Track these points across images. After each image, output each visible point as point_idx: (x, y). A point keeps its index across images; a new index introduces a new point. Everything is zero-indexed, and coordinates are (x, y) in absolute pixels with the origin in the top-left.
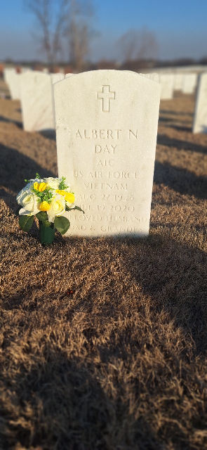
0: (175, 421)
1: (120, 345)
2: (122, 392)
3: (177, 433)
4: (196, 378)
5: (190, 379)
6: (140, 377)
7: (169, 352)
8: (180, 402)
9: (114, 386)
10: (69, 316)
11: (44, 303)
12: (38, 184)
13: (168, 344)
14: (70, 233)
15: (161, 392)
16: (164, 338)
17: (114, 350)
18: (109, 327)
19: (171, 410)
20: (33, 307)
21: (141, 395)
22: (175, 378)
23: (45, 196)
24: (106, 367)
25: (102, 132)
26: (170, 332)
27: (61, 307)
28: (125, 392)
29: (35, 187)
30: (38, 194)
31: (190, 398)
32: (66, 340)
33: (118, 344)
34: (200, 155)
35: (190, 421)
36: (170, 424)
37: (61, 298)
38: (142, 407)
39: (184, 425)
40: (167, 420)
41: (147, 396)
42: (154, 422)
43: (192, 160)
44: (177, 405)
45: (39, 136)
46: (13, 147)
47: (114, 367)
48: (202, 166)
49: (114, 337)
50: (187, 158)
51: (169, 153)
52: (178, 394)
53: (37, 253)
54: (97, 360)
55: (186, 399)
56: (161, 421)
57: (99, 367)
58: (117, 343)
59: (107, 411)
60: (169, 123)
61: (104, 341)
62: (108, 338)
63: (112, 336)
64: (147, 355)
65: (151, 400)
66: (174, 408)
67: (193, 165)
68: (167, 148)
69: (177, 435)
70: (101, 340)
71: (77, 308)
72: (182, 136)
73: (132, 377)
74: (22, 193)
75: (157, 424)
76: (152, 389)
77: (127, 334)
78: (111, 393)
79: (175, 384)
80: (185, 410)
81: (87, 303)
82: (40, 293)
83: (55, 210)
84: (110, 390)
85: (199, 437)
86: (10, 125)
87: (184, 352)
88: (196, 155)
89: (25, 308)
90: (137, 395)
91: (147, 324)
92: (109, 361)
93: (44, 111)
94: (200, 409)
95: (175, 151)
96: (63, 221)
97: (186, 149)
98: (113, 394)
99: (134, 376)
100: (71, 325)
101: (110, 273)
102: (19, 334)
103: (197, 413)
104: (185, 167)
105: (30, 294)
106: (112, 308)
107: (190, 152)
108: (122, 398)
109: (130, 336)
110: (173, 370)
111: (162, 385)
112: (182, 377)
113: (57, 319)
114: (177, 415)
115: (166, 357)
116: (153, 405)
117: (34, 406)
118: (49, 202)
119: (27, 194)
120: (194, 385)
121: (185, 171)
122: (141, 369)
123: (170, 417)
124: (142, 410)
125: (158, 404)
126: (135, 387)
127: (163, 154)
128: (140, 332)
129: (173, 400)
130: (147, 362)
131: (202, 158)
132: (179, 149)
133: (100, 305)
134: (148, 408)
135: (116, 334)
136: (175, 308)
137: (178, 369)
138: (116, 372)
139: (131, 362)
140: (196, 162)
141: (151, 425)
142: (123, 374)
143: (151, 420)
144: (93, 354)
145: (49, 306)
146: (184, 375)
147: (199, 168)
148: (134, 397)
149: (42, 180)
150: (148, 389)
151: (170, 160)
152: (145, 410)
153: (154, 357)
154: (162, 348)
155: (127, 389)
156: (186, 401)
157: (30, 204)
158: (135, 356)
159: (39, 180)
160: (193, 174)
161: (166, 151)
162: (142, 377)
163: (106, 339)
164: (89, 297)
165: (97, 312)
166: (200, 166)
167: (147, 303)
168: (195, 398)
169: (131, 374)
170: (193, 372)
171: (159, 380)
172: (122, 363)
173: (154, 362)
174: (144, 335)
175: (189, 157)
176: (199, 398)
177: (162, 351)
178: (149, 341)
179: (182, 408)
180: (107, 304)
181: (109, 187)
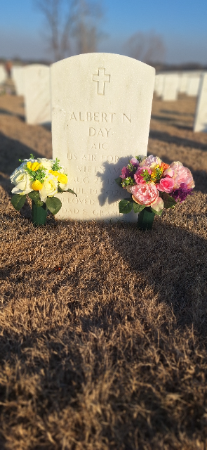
0: (149, 386)
1: (103, 317)
2: (100, 358)
3: (150, 396)
4: (173, 348)
5: (167, 349)
6: (119, 345)
7: (149, 325)
8: (155, 369)
9: (93, 352)
10: (55, 290)
11: (31, 277)
12: (31, 163)
13: (150, 317)
14: (63, 216)
15: (138, 359)
16: (146, 312)
17: (97, 321)
18: (93, 300)
19: (146, 375)
20: (20, 280)
21: (118, 362)
22: (153, 347)
23: (38, 175)
24: (87, 336)
25: (96, 115)
26: (153, 307)
27: (48, 281)
28: (103, 358)
29: (29, 167)
30: (31, 173)
31: (166, 366)
32: (51, 310)
33: (101, 317)
35: (164, 386)
36: (145, 388)
37: (49, 274)
38: (118, 372)
39: (158, 389)
40: (142, 384)
41: (124, 362)
42: (129, 386)
43: (190, 156)
44: (152, 371)
45: (41, 129)
46: (14, 138)
47: (94, 335)
48: (200, 162)
49: (97, 309)
50: (186, 154)
51: (168, 149)
52: (154, 361)
53: (28, 232)
54: (79, 329)
55: (162, 365)
56: (136, 385)
57: (80, 336)
58: (99, 314)
59: (83, 374)
60: (171, 122)
61: (87, 313)
62: (92, 311)
63: (96, 308)
64: (127, 326)
65: (127, 366)
66: (150, 374)
67: (190, 160)
68: (167, 144)
69: (150, 399)
70: (84, 312)
71: (63, 282)
72: (182, 134)
73: (111, 346)
74: (16, 172)
75: (131, 387)
76: (130, 356)
77: (110, 307)
78: (88, 358)
79: (152, 352)
80: (160, 376)
81: (74, 279)
82: (28, 268)
83: (47, 190)
84: (88, 356)
85: (171, 400)
86: (13, 118)
87: (164, 325)
89: (12, 280)
90: (115, 362)
91: (131, 299)
92: (90, 330)
94: (174, 376)
95: (174, 147)
96: (55, 202)
98: (91, 359)
99: (113, 345)
100: (56, 297)
102: (4, 302)
103: (171, 379)
105: (19, 268)
106: (98, 284)
107: (189, 148)
108: (100, 364)
109: (112, 310)
110: (152, 341)
111: (139, 353)
112: (160, 347)
113: (42, 291)
114: (152, 380)
115: (146, 328)
116: (129, 371)
117: (12, 366)
118: (42, 182)
119: (20, 173)
120: (171, 355)
122: (120, 338)
123: (145, 382)
124: (118, 375)
125: (134, 370)
126: (113, 355)
127: (162, 149)
128: (123, 306)
129: (149, 367)
130: (127, 333)
131: (201, 155)
132: (179, 145)
133: (86, 280)
134: (124, 374)
135: (99, 307)
136: (159, 286)
137: (156, 340)
138: (96, 340)
139: (111, 332)
140: (194, 157)
141: (126, 388)
142: (103, 342)
143: (126, 384)
144: (75, 324)
145: (36, 279)
146: (162, 345)
148: (111, 363)
149: (36, 160)
150: (126, 356)
152: (121, 375)
153: (134, 328)
154: (143, 320)
155: (105, 356)
156: (161, 368)
157: (22, 183)
158: (116, 327)
159: (33, 160)
161: (165, 147)
162: (121, 345)
163: (90, 311)
164: (76, 273)
165: (83, 286)
166: (198, 161)
167: (132, 281)
168: (170, 366)
169: (111, 342)
170: (170, 342)
171: (137, 348)
172: (102, 332)
173: (133, 333)
174: (126, 308)
175: (188, 153)
176: (175, 366)
177: (142, 323)
178: (131, 314)
179: (157, 373)
180: (92, 280)
181: (102, 170)
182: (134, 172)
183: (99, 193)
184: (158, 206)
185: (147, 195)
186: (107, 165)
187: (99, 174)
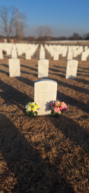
10: (41, 133)
11: (35, 130)
13: (61, 137)
14: (38, 114)
18: (49, 134)
29: (30, 105)
34: (68, 88)
35: (65, 147)
37: (38, 129)
41: (57, 145)
45: (16, 79)
50: (64, 90)
53: (30, 120)
62: (49, 136)
64: (57, 139)
74: (27, 106)
79: (62, 143)
83: (35, 110)
86: (4, 74)
88: (67, 88)
92: (50, 140)
93: (17, 71)
96: (36, 112)
97: (64, 86)
99: (55, 142)
101: (47, 124)
104: (63, 93)
105: (31, 129)
109: (53, 136)
110: (61, 141)
114: (62, 147)
115: (60, 139)
118: (33, 108)
121: (63, 94)
132: (62, 85)
135: (51, 136)
136: (62, 130)
140: (66, 91)
147: (67, 93)
149: (31, 103)
151: (59, 90)
154: (59, 137)
157: (29, 109)
160: (65, 95)
172: (52, 140)
176: (66, 144)
178: (57, 136)
180: (48, 130)
181: (46, 104)
182: (54, 105)
183: (45, 109)
184: (60, 113)
185: (57, 110)
186: (47, 103)
187: (45, 105)
